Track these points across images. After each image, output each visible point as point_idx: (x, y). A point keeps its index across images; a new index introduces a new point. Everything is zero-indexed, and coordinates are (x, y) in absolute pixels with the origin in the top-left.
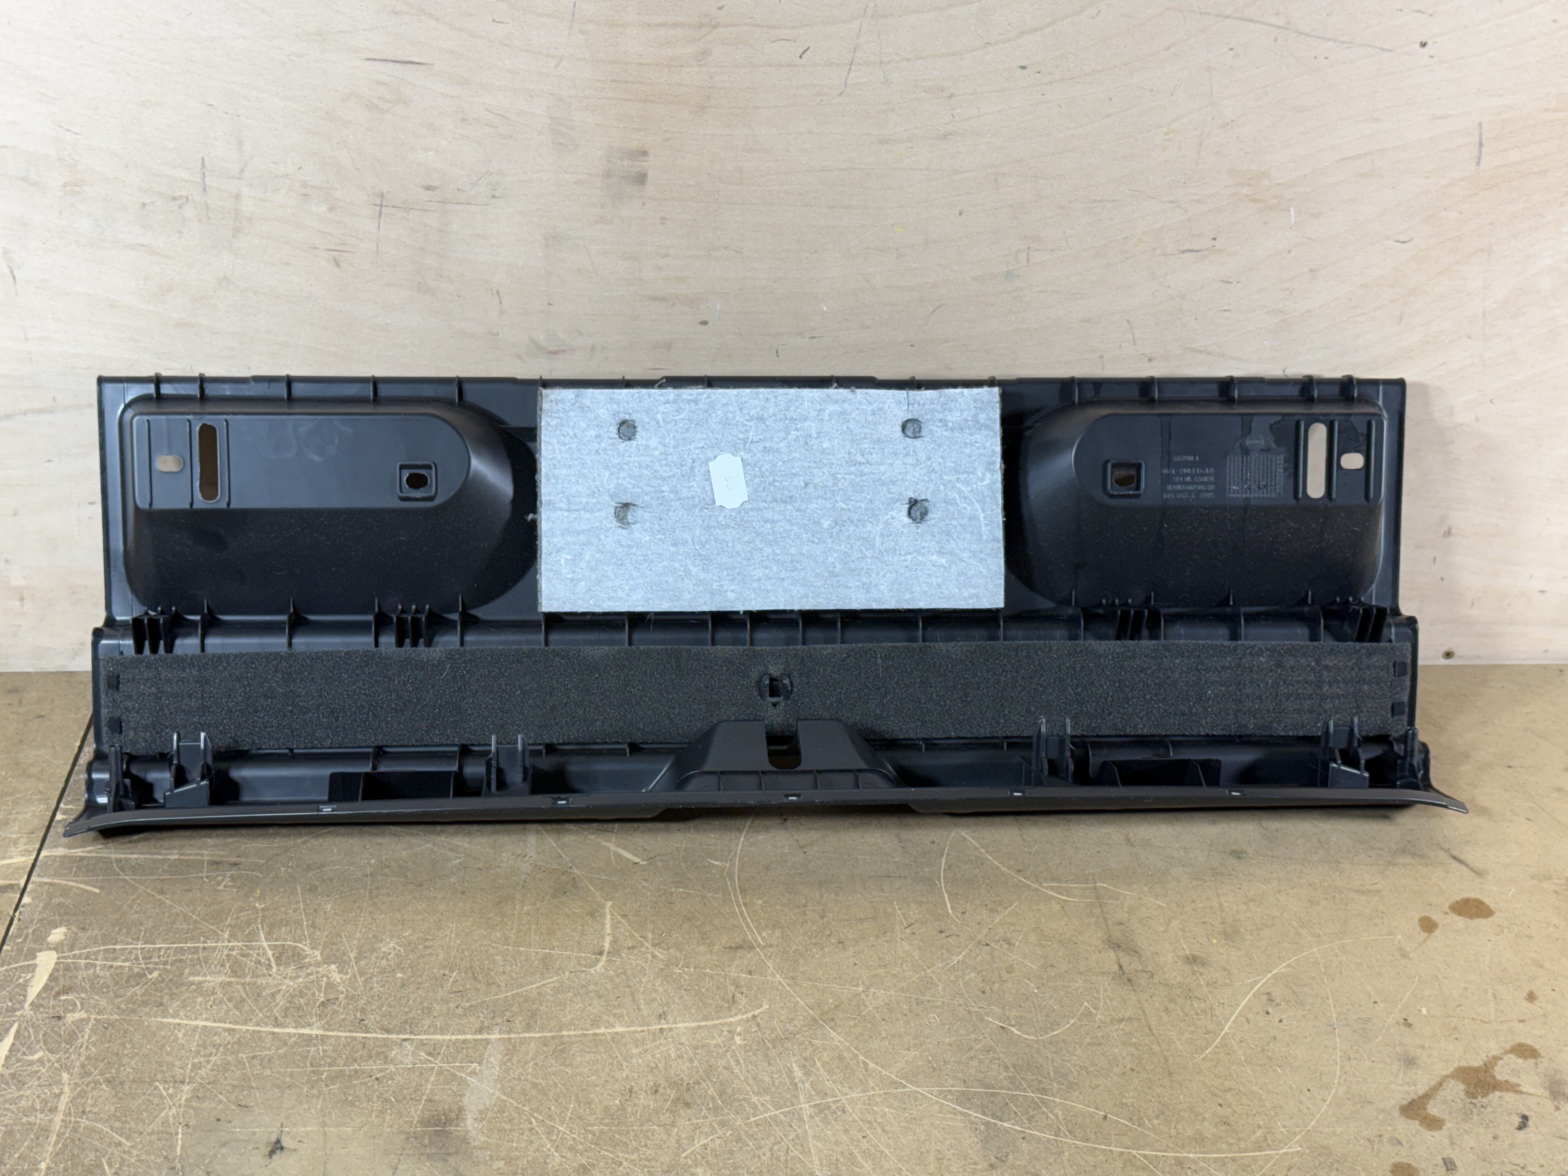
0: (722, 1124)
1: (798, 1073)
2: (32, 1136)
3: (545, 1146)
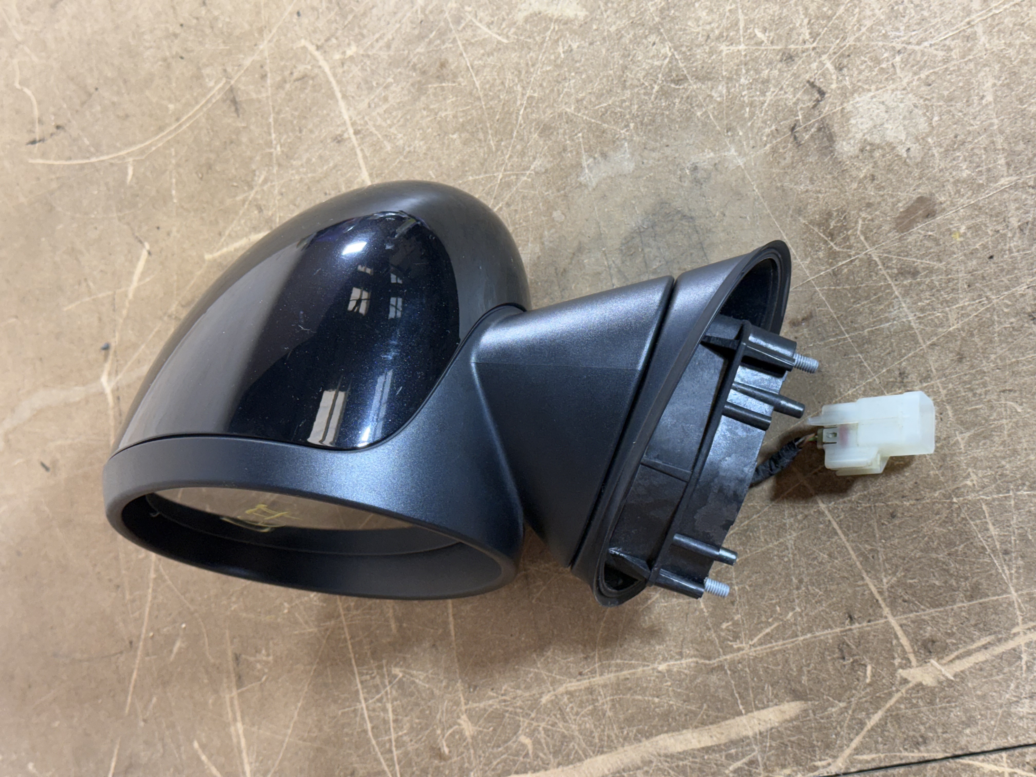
2: (628, 696)
3: (526, 182)
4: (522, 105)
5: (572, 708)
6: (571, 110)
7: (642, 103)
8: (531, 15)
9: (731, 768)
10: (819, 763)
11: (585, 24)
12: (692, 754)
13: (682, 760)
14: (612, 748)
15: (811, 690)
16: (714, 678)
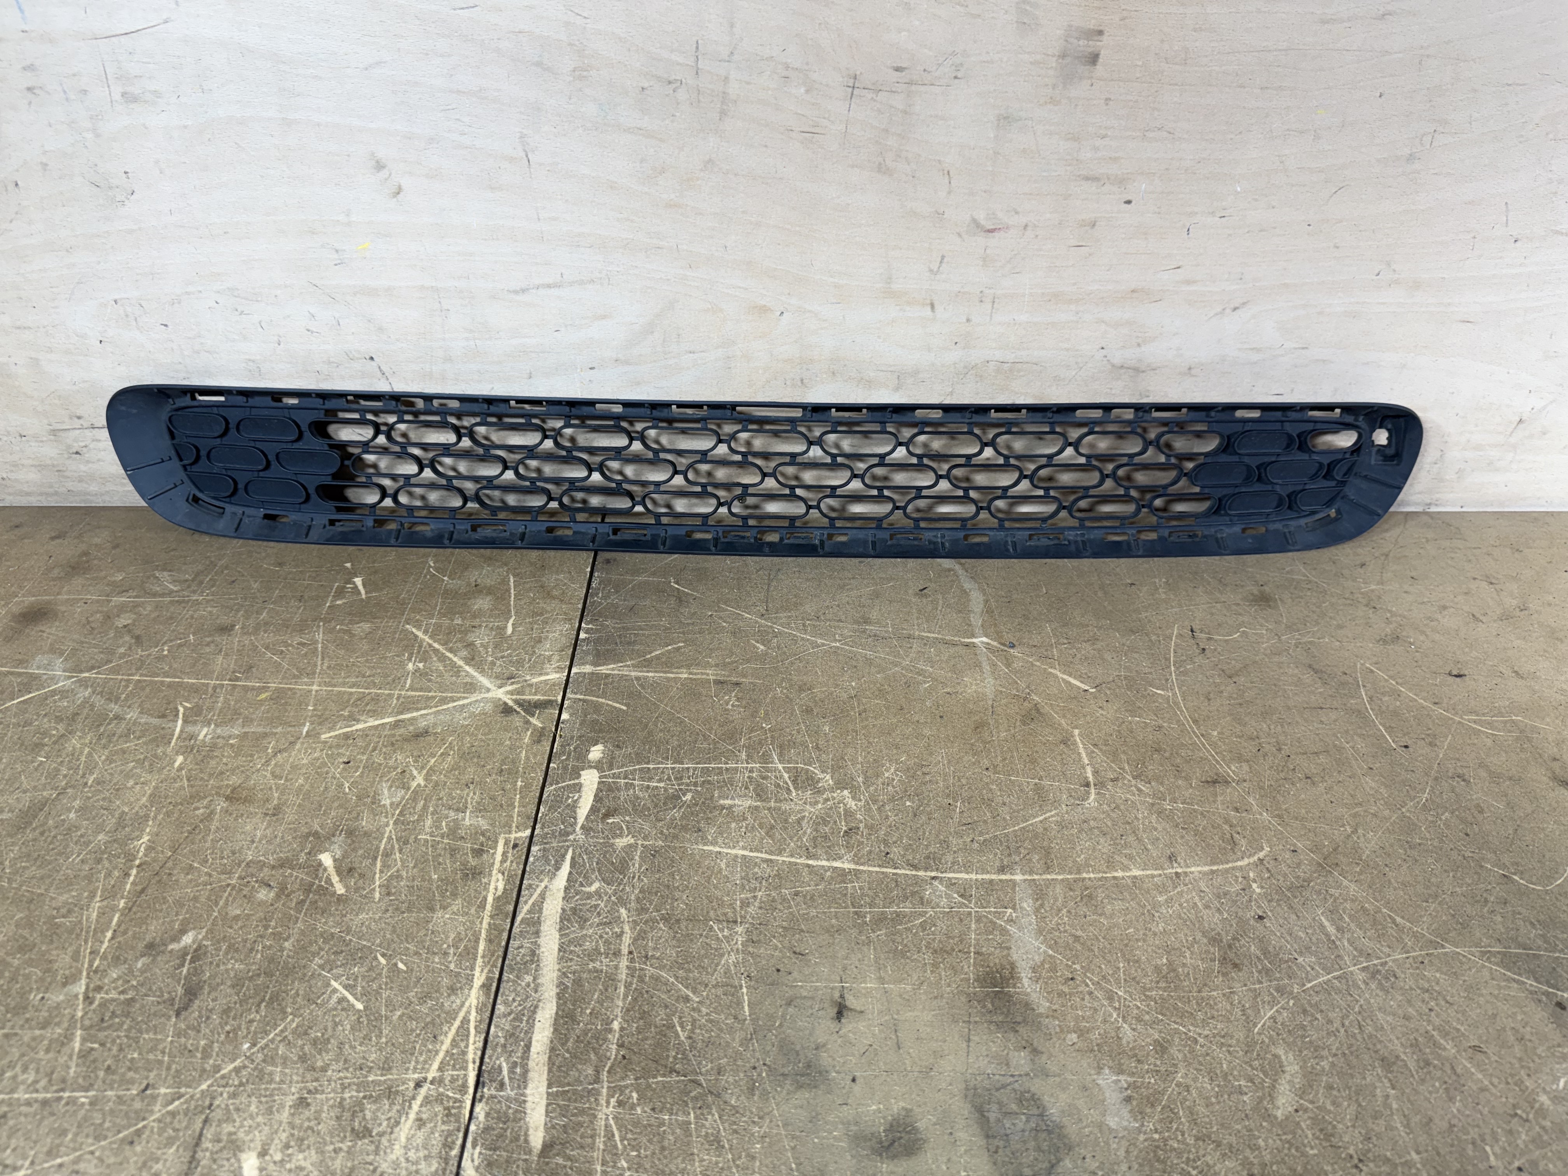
0: (1280, 990)
1: (1331, 929)
2: (601, 987)
3: (1111, 1015)
4: (1189, 1031)
5: (607, 933)
6: (1179, 1077)
7: (1179, 1155)
8: (1280, 1062)
9: (504, 1065)
10: (478, 1149)
11: (1268, 1116)
12: (530, 1031)
13: (528, 1021)
14: (561, 959)
15: (547, 1163)
16: (590, 1071)
